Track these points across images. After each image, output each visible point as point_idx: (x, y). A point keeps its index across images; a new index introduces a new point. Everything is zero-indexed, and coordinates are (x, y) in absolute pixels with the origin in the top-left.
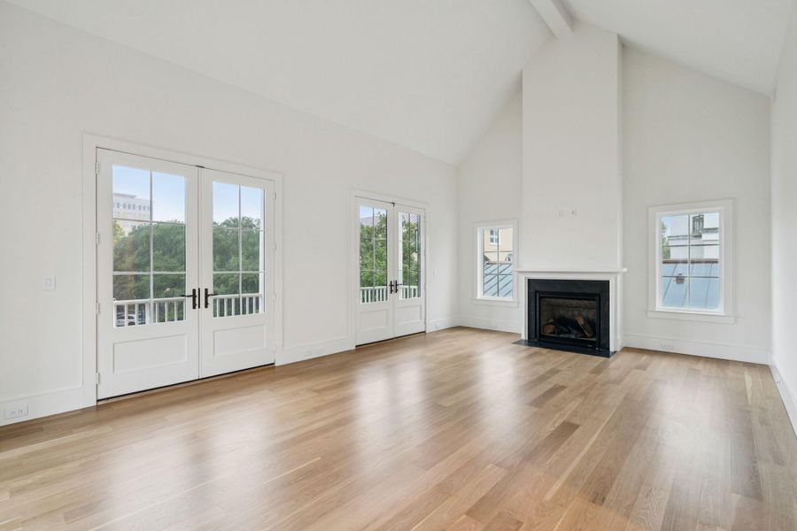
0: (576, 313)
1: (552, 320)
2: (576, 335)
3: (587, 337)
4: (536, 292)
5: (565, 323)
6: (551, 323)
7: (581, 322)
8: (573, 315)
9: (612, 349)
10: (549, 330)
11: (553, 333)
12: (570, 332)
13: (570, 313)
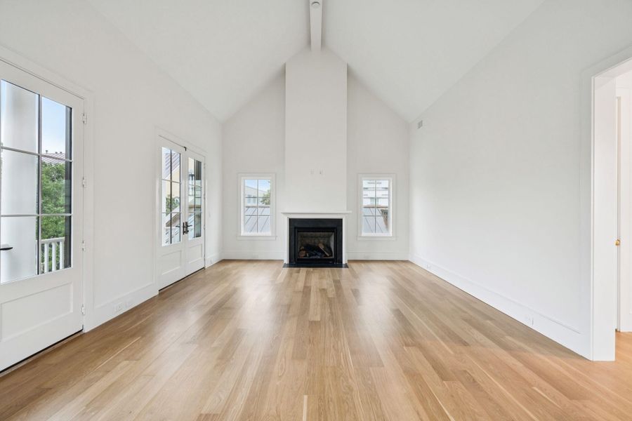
0: (316, 241)
1: (303, 248)
2: (321, 256)
3: (327, 256)
4: (295, 228)
5: (311, 249)
6: (303, 250)
7: (322, 247)
8: (314, 243)
9: (344, 263)
10: (303, 255)
11: (306, 256)
12: (316, 254)
13: (313, 241)
